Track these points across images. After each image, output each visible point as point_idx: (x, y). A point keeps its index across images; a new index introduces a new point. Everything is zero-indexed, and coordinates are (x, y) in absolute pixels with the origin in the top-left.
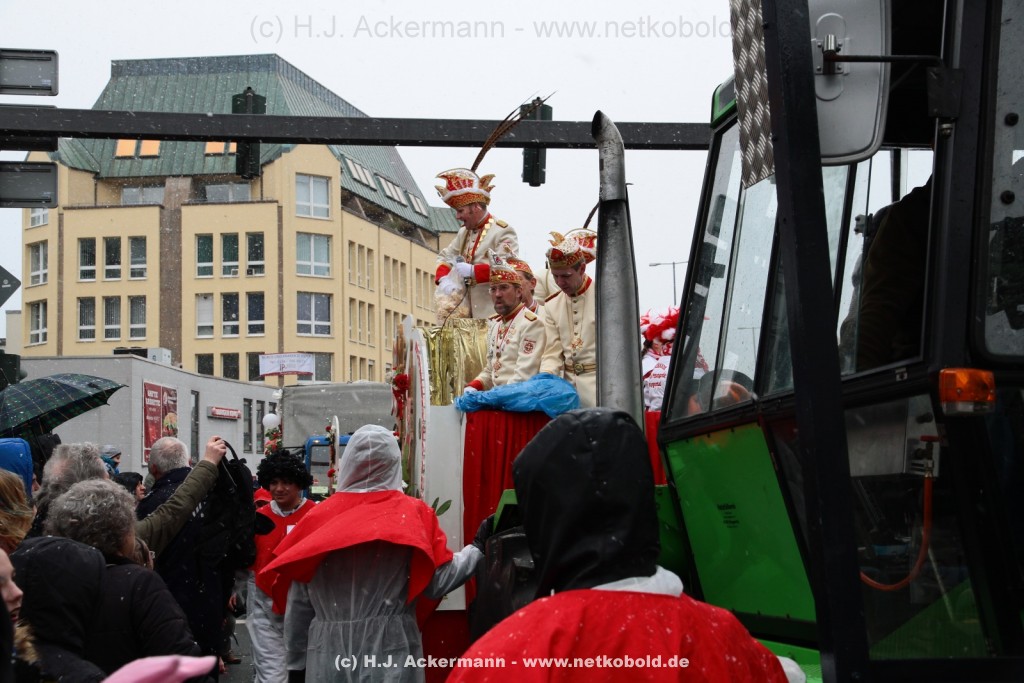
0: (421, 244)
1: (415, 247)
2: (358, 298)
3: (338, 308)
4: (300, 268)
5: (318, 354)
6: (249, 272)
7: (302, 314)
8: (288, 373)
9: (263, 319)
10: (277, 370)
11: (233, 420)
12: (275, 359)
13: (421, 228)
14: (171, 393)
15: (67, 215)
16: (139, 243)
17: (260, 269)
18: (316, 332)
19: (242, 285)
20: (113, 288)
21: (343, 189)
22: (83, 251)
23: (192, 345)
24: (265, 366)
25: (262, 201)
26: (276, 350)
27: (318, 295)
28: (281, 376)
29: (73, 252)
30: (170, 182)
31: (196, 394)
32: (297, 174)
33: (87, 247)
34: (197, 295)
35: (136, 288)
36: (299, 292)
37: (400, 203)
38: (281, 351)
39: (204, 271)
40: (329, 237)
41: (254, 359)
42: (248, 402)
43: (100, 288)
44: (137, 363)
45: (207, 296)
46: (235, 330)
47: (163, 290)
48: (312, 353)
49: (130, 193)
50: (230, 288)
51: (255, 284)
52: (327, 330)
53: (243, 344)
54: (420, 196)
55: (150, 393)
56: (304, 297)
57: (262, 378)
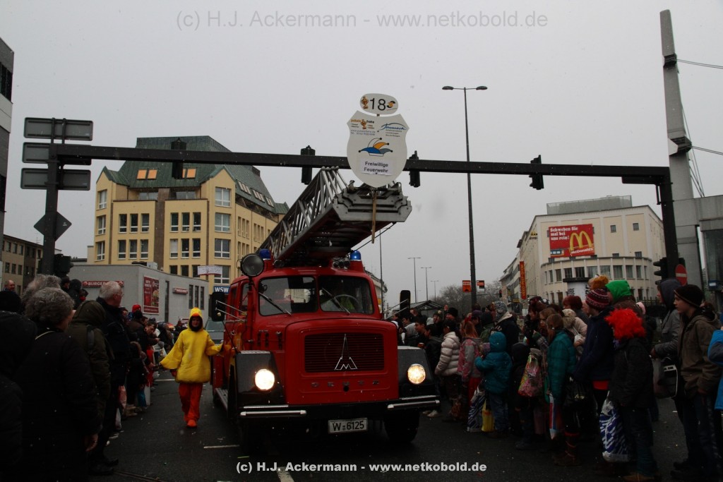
0: (270, 218)
2: (242, 242)
3: (232, 245)
4: (217, 228)
5: (224, 266)
6: (194, 230)
7: (217, 248)
8: (210, 274)
9: (199, 250)
10: (205, 273)
11: (184, 294)
12: (205, 268)
14: (157, 282)
15: (115, 204)
16: (146, 216)
17: (199, 228)
18: (223, 256)
19: (191, 235)
20: (134, 236)
21: (236, 194)
22: (122, 220)
23: (168, 262)
24: (201, 271)
25: (201, 199)
26: (205, 264)
27: (225, 240)
28: (207, 275)
29: (117, 220)
30: (160, 190)
31: (168, 282)
32: (216, 187)
33: (123, 218)
34: (171, 240)
35: (144, 237)
36: (216, 239)
37: (261, 201)
38: (207, 264)
39: (174, 229)
40: (230, 215)
41: (195, 267)
42: (191, 286)
43: (128, 236)
44: (141, 269)
45: (175, 240)
46: (187, 255)
47: (156, 238)
48: (220, 266)
49: (143, 195)
50: (185, 236)
51: (196, 235)
52: (228, 255)
53: (190, 261)
54: (270, 198)
55: (147, 281)
56: (218, 241)
57: (199, 276)
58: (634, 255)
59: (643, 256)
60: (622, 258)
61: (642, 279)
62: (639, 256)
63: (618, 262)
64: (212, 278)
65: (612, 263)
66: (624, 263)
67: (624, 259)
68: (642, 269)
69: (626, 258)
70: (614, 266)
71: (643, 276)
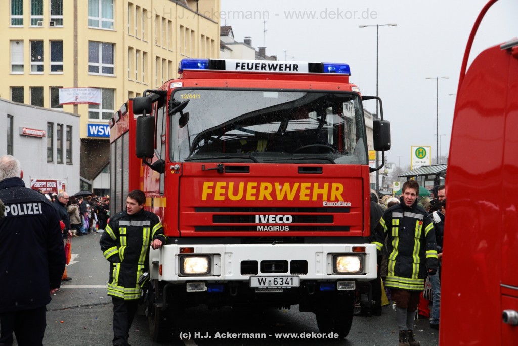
2: (135, 47)
3: (119, 54)
4: (91, 23)
5: (103, 89)
6: (51, 24)
7: (93, 57)
8: (81, 103)
9: (61, 59)
10: (72, 100)
11: (39, 138)
12: (71, 92)
17: (60, 21)
18: (103, 72)
19: (46, 34)
23: (8, 79)
24: (63, 97)
26: (72, 85)
27: (105, 44)
28: (76, 105)
31: (11, 117)
34: (11, 41)
36: (90, 41)
38: (76, 86)
39: (15, 22)
41: (55, 91)
42: (51, 124)
45: (18, 42)
46: (40, 68)
48: (99, 88)
50: (37, 36)
51: (56, 34)
52: (110, 71)
53: (46, 80)
56: (93, 44)
57: (61, 106)
64: (84, 110)
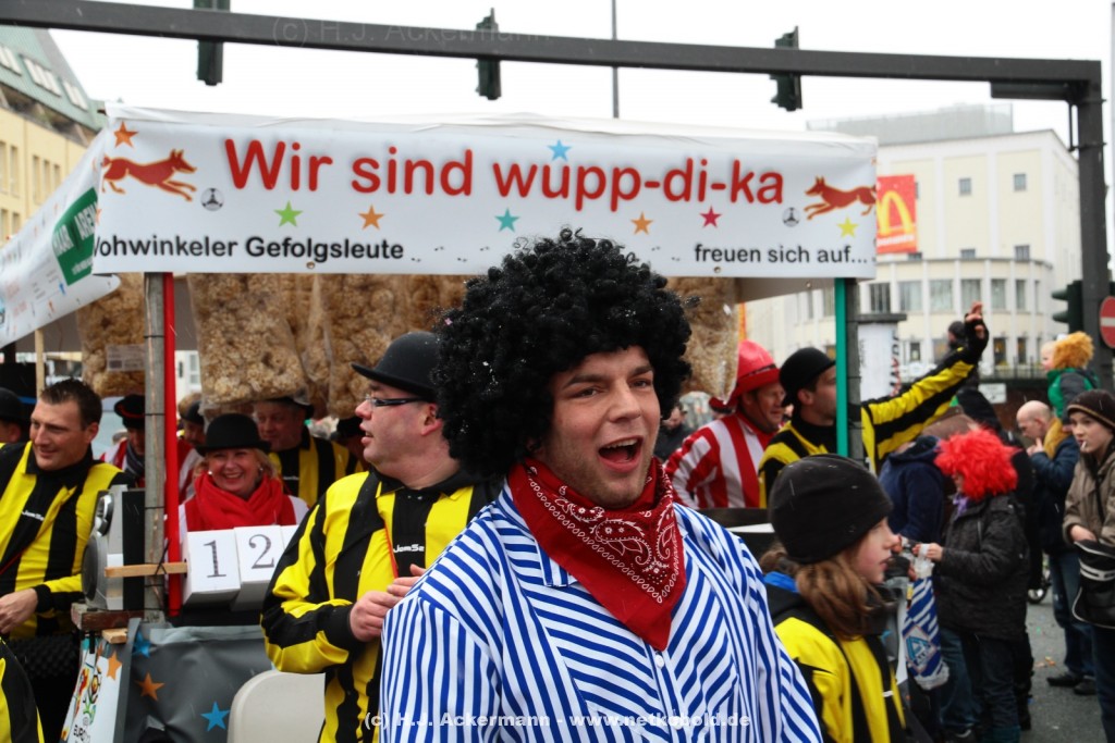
0: (79, 141)
1: (73, 147)
13: (81, 124)
54: (75, 83)
58: (1011, 253)
59: (1034, 254)
60: (981, 260)
61: (1028, 314)
62: (1023, 255)
63: (972, 271)
65: (958, 272)
66: (986, 273)
67: (988, 263)
68: (1029, 289)
69: (994, 260)
70: (964, 282)
71: (1030, 305)
